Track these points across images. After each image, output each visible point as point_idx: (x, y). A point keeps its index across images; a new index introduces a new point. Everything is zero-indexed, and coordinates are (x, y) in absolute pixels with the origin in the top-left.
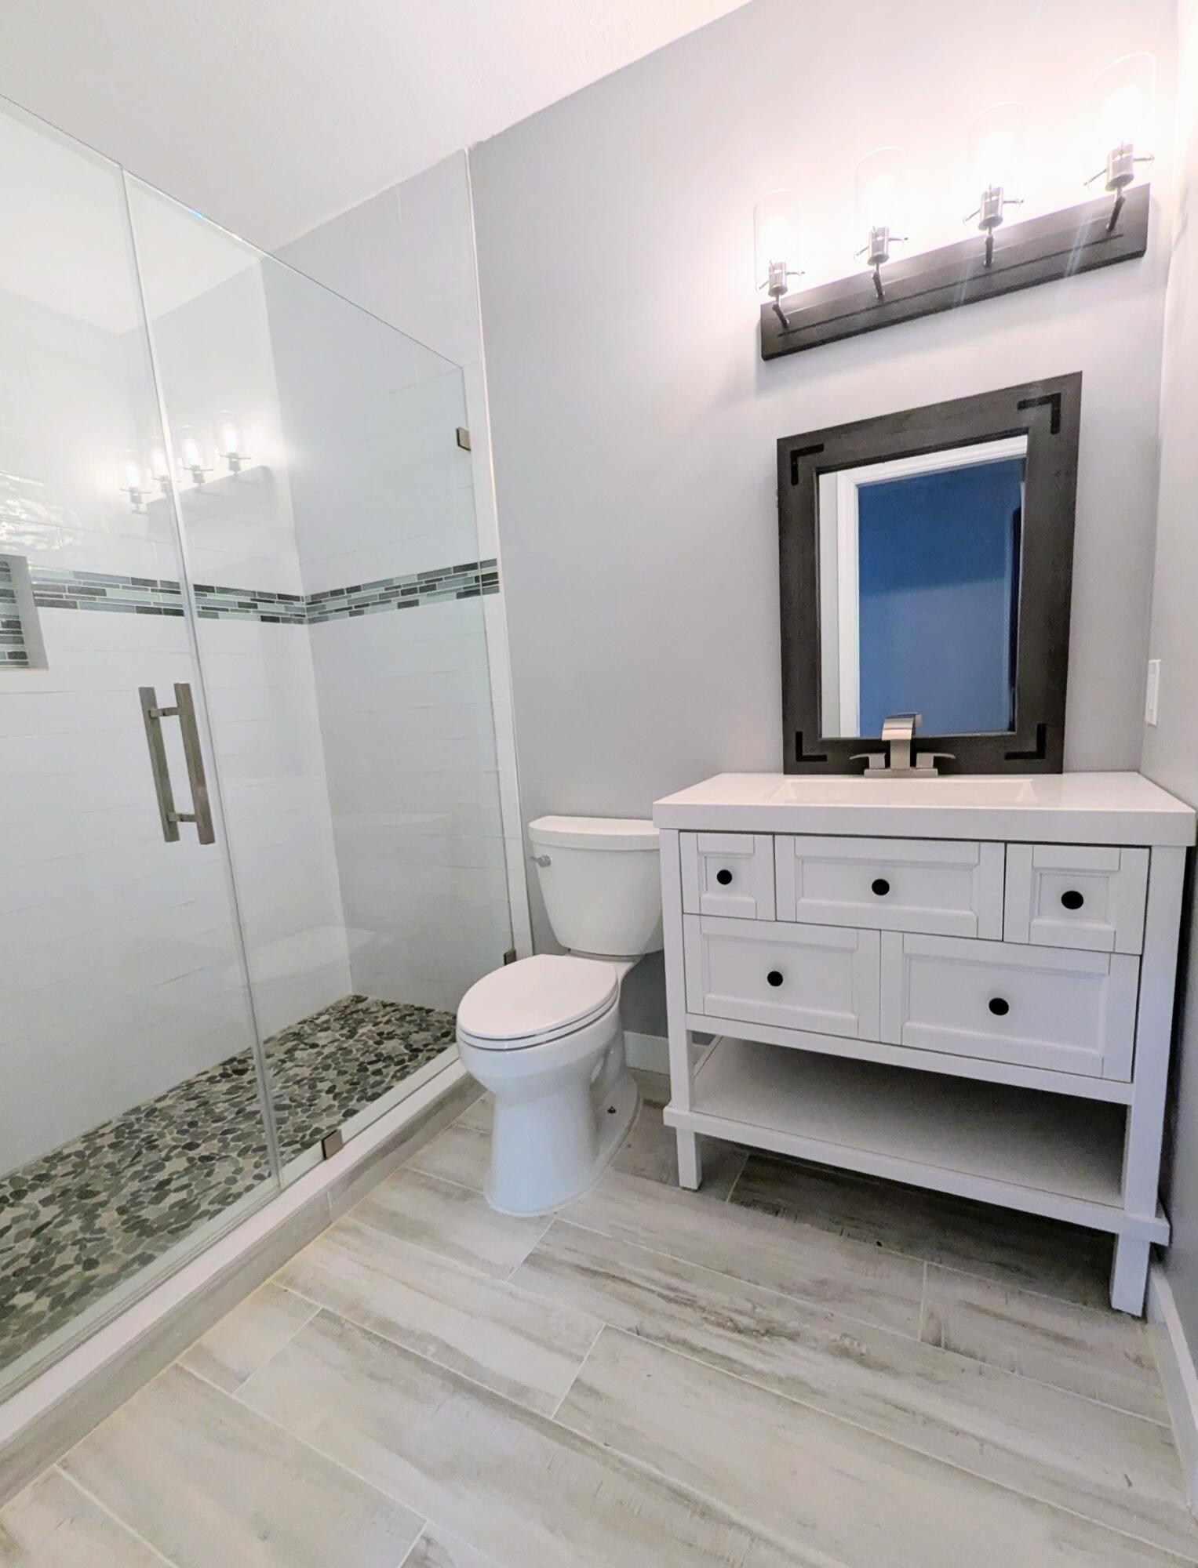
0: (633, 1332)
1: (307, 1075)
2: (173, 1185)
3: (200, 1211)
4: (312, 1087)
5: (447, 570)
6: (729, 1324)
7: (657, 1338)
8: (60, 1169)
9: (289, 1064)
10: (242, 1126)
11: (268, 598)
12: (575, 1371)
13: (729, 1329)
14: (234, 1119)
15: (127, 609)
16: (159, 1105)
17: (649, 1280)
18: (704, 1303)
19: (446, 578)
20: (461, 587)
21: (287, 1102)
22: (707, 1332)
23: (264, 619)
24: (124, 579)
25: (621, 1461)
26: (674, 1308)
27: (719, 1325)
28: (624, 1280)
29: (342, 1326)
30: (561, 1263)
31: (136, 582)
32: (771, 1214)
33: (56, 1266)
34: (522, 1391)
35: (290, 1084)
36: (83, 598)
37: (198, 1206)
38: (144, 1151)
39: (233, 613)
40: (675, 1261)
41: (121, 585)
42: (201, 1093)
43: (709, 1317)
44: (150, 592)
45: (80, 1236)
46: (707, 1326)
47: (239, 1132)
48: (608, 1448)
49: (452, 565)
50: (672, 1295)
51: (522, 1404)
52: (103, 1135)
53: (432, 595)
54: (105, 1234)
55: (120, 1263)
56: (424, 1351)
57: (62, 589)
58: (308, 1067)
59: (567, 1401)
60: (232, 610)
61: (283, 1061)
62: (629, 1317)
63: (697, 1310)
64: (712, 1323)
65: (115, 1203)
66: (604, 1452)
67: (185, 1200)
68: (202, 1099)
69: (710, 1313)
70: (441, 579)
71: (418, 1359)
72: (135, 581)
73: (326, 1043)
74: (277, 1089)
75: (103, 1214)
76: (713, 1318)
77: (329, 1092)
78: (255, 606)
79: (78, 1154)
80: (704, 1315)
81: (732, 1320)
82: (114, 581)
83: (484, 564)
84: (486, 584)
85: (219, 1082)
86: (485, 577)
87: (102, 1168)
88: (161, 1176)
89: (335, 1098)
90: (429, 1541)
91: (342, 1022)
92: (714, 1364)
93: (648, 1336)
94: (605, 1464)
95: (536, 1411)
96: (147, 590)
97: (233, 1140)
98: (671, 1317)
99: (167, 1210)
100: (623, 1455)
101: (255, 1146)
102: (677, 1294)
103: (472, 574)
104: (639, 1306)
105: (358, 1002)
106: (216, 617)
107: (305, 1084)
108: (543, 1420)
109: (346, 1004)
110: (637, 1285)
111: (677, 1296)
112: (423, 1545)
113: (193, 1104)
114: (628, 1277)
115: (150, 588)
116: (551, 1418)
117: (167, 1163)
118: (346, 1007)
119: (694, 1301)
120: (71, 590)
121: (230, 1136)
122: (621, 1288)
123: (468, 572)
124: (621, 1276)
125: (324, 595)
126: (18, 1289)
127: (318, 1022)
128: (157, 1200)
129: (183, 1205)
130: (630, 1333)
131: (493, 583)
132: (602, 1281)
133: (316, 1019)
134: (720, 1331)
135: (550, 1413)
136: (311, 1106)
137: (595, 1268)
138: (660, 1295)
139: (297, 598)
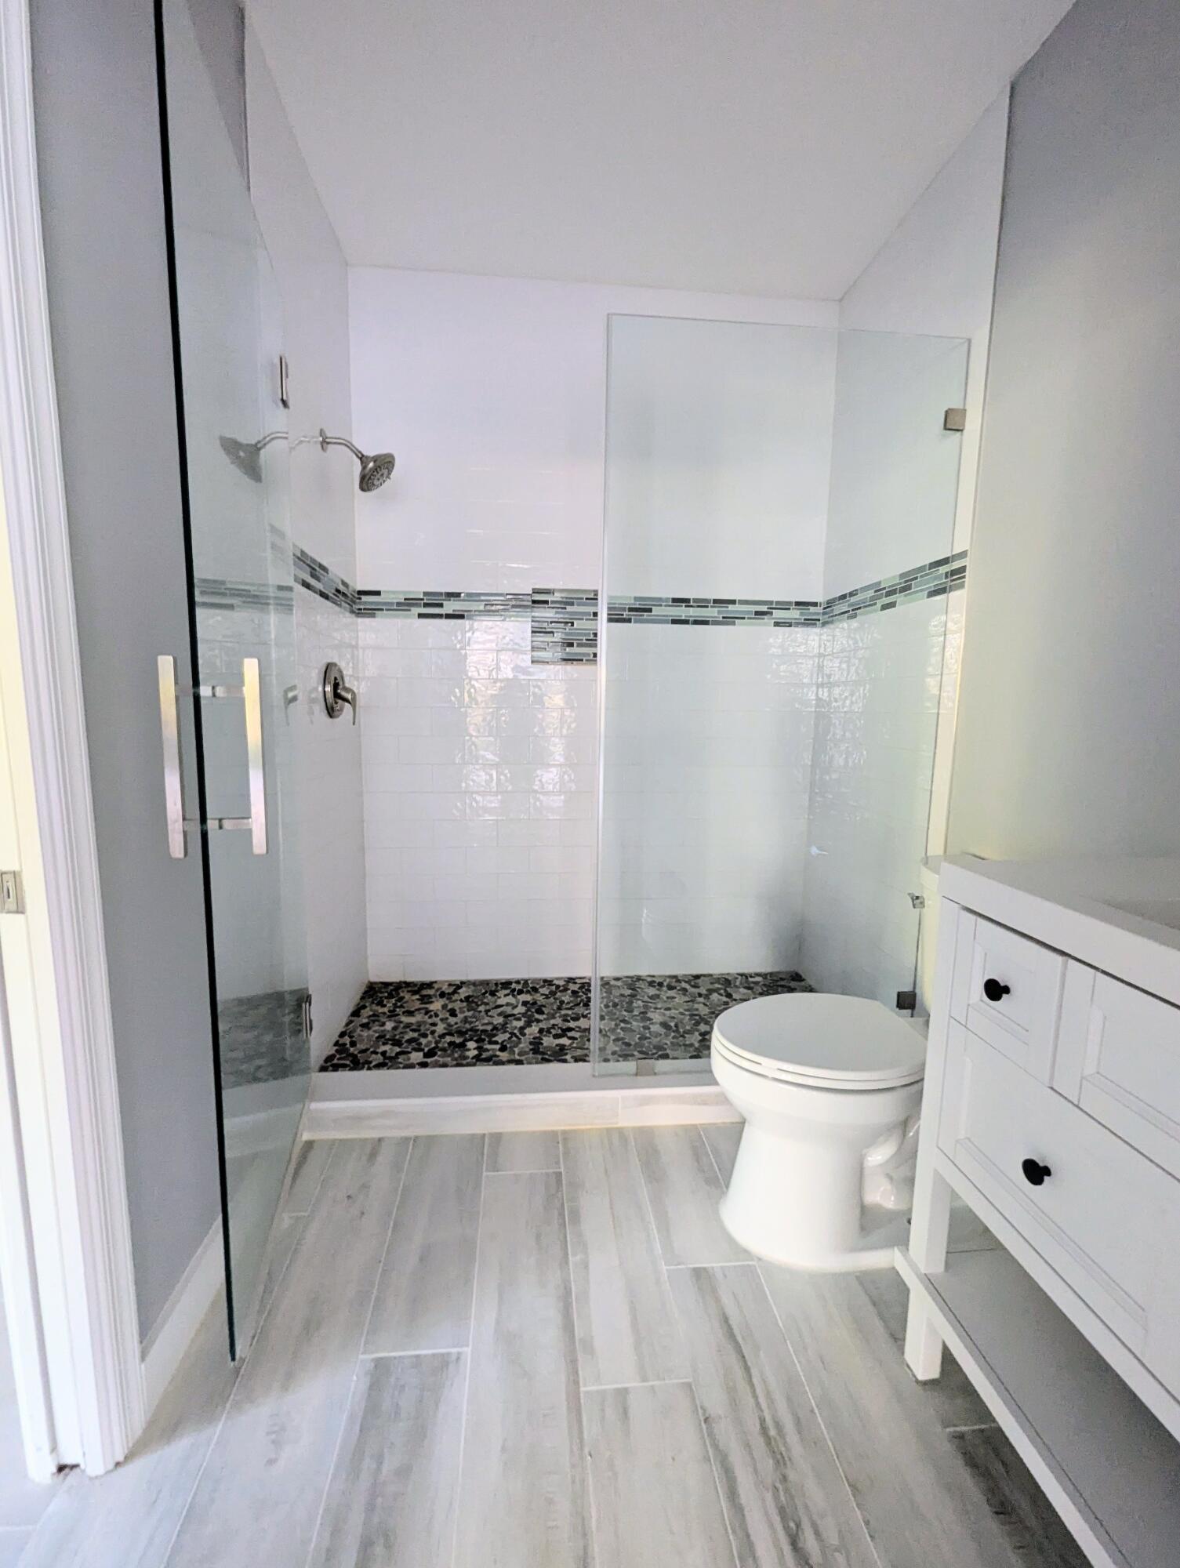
0: (704, 1414)
1: (702, 1014)
2: (570, 1034)
3: (563, 1058)
4: (697, 1023)
5: (921, 569)
6: (792, 1525)
7: (716, 1446)
8: (545, 991)
9: (701, 1000)
10: (634, 1023)
11: (784, 606)
12: (633, 1384)
13: (786, 1528)
14: (636, 1015)
15: (666, 622)
16: (613, 983)
17: (768, 1394)
18: (792, 1476)
19: (921, 576)
20: (931, 585)
21: (672, 1024)
22: (763, 1500)
23: (777, 624)
24: (667, 600)
25: (583, 1481)
26: (758, 1442)
27: (782, 1511)
28: (747, 1369)
29: (557, 1191)
30: (718, 1300)
31: (677, 601)
32: (990, 1505)
33: (494, 1039)
34: (589, 1349)
35: (687, 1013)
36: (636, 615)
37: (566, 1054)
38: (581, 1005)
39: (749, 620)
40: (812, 1411)
41: (663, 604)
42: (638, 988)
43: (782, 1493)
44: (684, 607)
45: (516, 1031)
46: (769, 1496)
47: (629, 1026)
48: (589, 1458)
49: (927, 562)
50: (772, 1432)
51: (580, 1356)
52: (575, 983)
53: (909, 594)
54: (522, 1038)
55: (512, 1057)
56: (574, 1255)
57: (624, 609)
58: (710, 1008)
59: (603, 1393)
60: (749, 618)
61: (700, 995)
62: (715, 1401)
63: (778, 1473)
64: (776, 1498)
65: (541, 1025)
66: (582, 1458)
67: (565, 1046)
68: (635, 992)
69: (786, 1490)
70: (916, 578)
71: (566, 1254)
72: (675, 600)
73: (738, 998)
74: (677, 1012)
75: (533, 1027)
76: (783, 1498)
77: (701, 1034)
78: (771, 613)
79: (558, 987)
80: (778, 1485)
81: (798, 1525)
82: (659, 602)
83: (955, 557)
84: (954, 580)
85: (654, 986)
86: (953, 572)
87: (558, 1001)
88: (572, 1024)
89: (700, 1041)
90: (458, 1359)
91: (765, 989)
92: (734, 1532)
93: (711, 1434)
94: (573, 1466)
95: (580, 1373)
96: (682, 606)
97: (622, 1029)
98: (748, 1446)
99: (554, 1045)
100: (590, 1480)
101: (626, 1040)
102: (778, 1438)
103: (943, 570)
104: (734, 1403)
105: (793, 980)
106: (734, 624)
107: (695, 1019)
108: (577, 1383)
109: (784, 977)
110: (752, 1386)
111: (775, 1439)
112: (454, 1358)
113: (629, 992)
114: (754, 1372)
115: (684, 605)
116: (582, 1389)
117: (582, 1019)
118: (782, 979)
119: (785, 1464)
120: (631, 610)
121: (622, 1025)
122: (739, 1372)
123: (940, 568)
124: (749, 1364)
125: (834, 600)
126: (475, 1038)
127: (751, 979)
128: (556, 1036)
129: (562, 1048)
130: (700, 1411)
131: (960, 578)
132: (729, 1348)
133: (751, 977)
134: (777, 1519)
135: (585, 1386)
136: (682, 1036)
137: (736, 1331)
138: (762, 1421)
139: (815, 604)
